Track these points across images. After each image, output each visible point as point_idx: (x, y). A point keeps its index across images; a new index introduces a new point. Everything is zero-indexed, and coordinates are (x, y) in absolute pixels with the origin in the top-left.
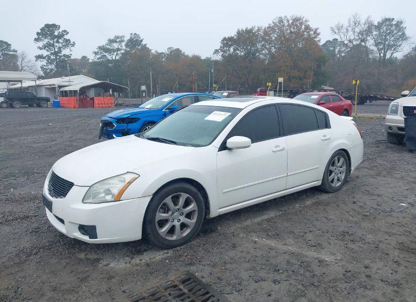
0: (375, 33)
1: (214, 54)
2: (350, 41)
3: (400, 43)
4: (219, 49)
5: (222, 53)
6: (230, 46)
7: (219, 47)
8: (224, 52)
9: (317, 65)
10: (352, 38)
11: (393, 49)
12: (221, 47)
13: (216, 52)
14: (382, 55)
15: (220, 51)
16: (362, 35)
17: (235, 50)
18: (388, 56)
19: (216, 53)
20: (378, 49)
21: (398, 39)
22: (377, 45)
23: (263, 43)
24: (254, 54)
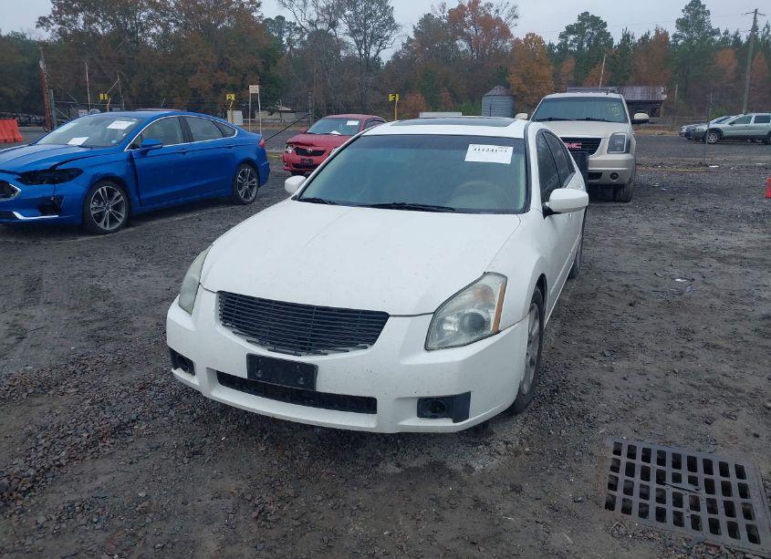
0: (348, 13)
1: (37, 26)
2: (311, 23)
3: (388, 33)
4: (50, 17)
5: (60, 26)
6: (75, 12)
7: (50, 13)
8: (62, 23)
9: (263, 63)
10: (314, 17)
11: (378, 43)
12: (53, 11)
13: (43, 22)
14: (363, 52)
15: (52, 21)
16: (330, 14)
17: (88, 21)
18: (372, 54)
19: (42, 25)
20: (356, 41)
21: (384, 26)
22: (353, 33)
23: (150, 11)
24: (132, 34)
